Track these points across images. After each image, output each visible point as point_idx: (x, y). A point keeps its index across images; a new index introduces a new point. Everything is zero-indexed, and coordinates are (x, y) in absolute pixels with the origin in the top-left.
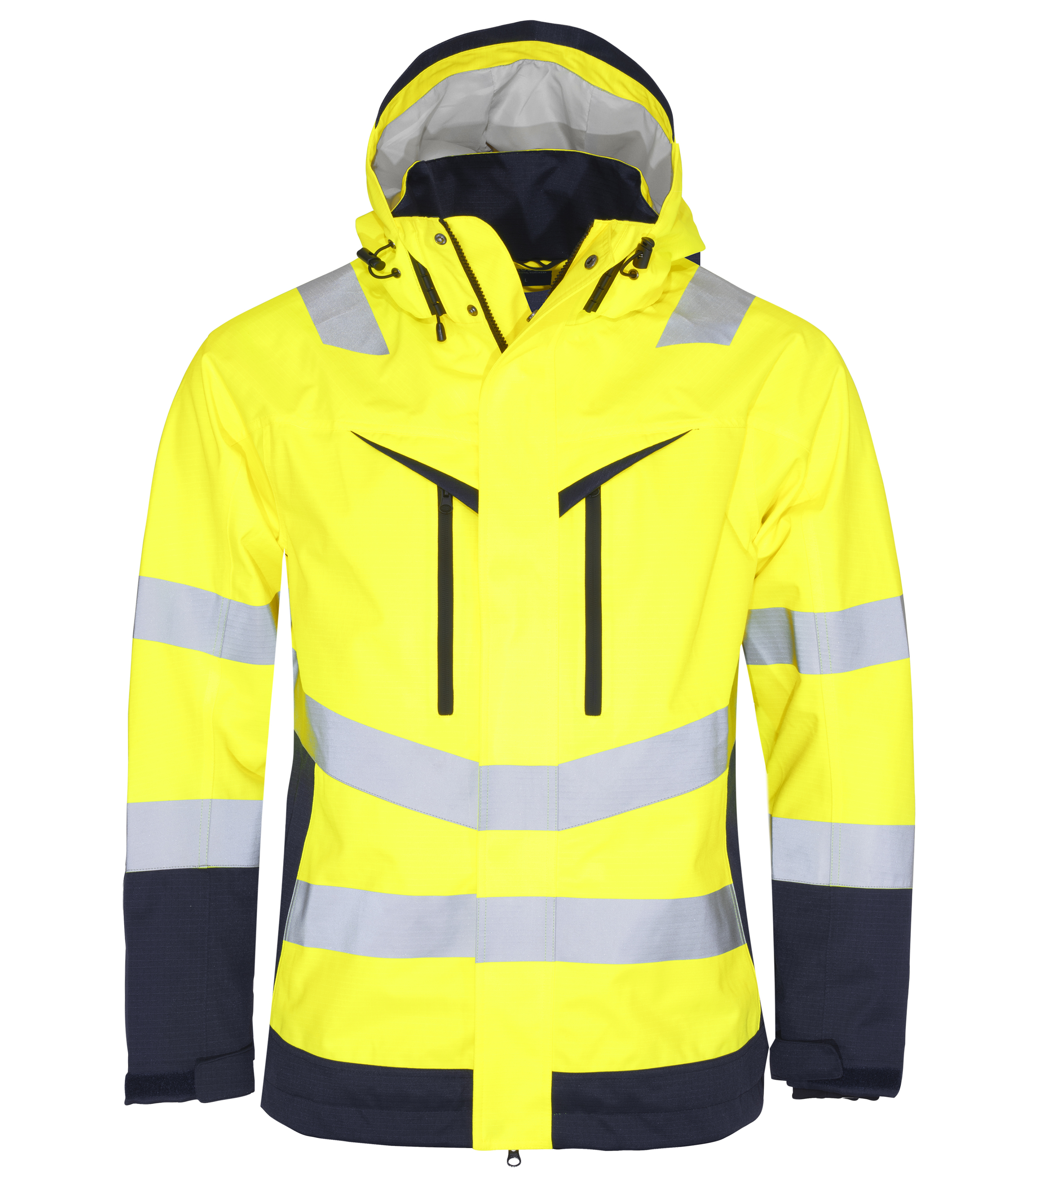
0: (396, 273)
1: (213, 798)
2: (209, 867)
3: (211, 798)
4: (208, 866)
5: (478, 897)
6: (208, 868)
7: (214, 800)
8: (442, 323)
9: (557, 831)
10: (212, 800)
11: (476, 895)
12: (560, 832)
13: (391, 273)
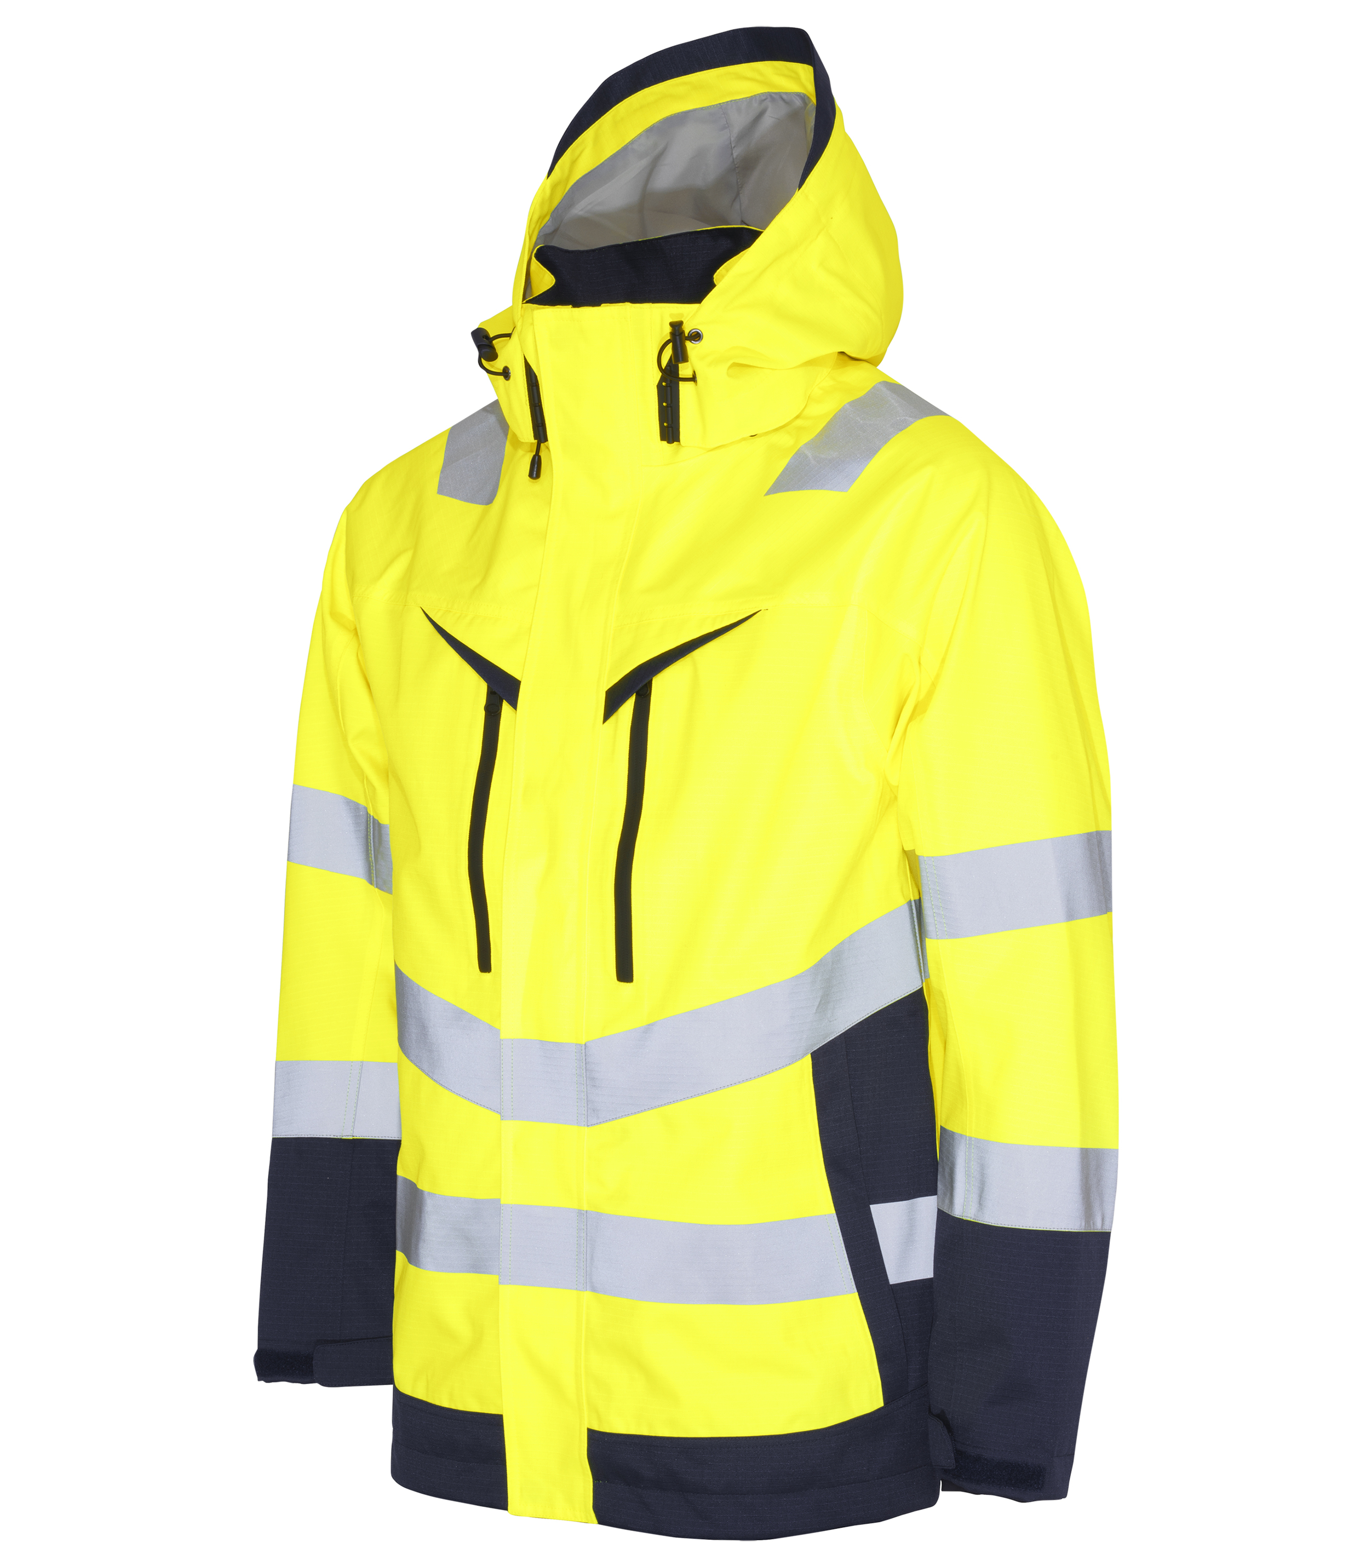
0: (506, 373)
1: (364, 1060)
2: (355, 1138)
3: (361, 1060)
4: (353, 1136)
5: (502, 1202)
6: (353, 1139)
7: (365, 1062)
8: (540, 456)
9: (586, 1127)
10: (362, 1062)
11: (499, 1200)
12: (589, 1128)
13: (501, 371)
